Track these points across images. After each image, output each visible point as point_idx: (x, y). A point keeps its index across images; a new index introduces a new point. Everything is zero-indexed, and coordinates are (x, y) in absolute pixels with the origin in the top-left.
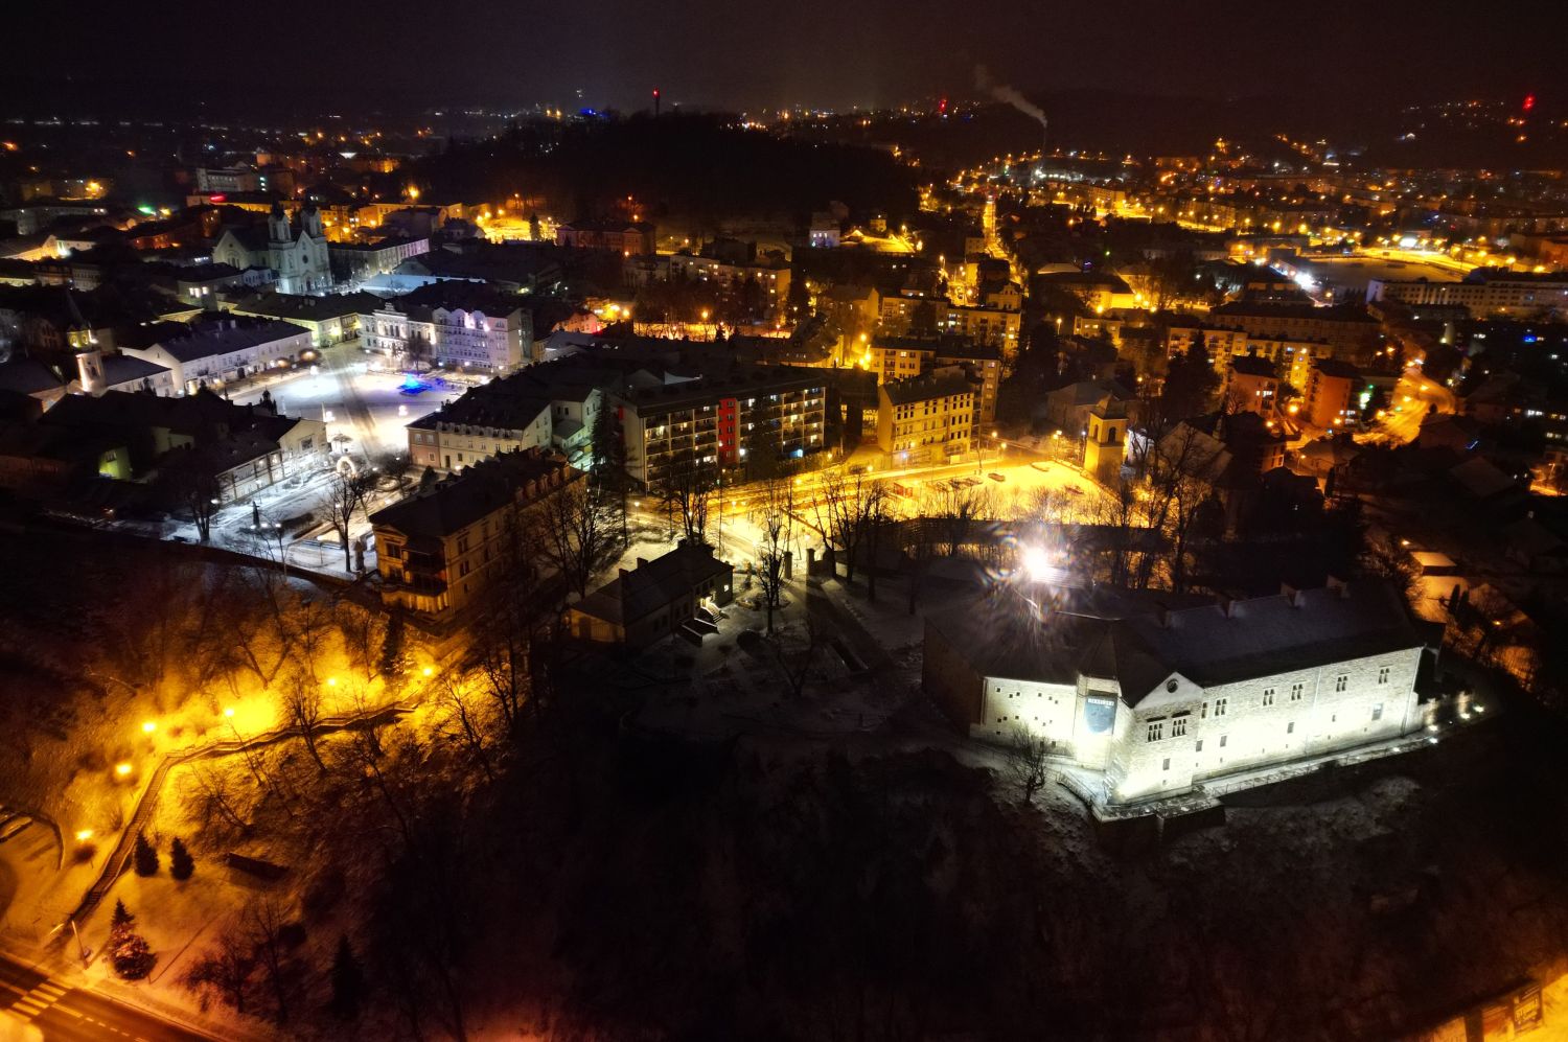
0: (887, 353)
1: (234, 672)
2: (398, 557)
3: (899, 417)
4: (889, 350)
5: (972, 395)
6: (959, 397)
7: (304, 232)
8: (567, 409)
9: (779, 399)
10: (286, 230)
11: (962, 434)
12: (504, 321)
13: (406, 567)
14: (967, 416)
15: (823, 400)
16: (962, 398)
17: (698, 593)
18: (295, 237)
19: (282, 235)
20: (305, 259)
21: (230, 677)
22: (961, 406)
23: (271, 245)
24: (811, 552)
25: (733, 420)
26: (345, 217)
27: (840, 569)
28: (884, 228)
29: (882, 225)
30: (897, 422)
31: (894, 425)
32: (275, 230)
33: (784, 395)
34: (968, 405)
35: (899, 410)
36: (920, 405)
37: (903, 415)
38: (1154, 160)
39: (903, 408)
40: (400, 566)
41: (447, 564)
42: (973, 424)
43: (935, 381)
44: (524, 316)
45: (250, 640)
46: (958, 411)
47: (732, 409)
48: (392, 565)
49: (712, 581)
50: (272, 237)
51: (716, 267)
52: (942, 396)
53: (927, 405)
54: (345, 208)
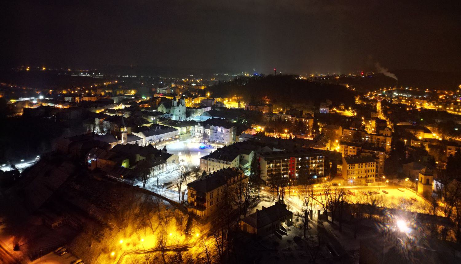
0: (345, 146)
1: (146, 228)
2: (193, 197)
3: (350, 168)
4: (346, 146)
5: (375, 163)
6: (370, 163)
7: (180, 104)
8: (244, 157)
9: (309, 159)
10: (176, 103)
11: (372, 176)
12: (229, 130)
13: (195, 201)
14: (374, 170)
15: (324, 160)
16: (372, 164)
17: (281, 220)
18: (178, 105)
19: (175, 105)
20: (180, 111)
21: (145, 229)
22: (371, 166)
23: (172, 107)
24: (319, 211)
25: (294, 164)
26: (191, 101)
27: (329, 218)
28: (344, 108)
29: (343, 107)
30: (349, 170)
31: (348, 171)
32: (173, 104)
33: (311, 158)
34: (374, 166)
35: (350, 166)
36: (357, 165)
37: (351, 168)
38: (437, 91)
39: (351, 165)
40: (194, 201)
41: (207, 201)
42: (376, 172)
43: (362, 157)
44: (234, 129)
45: (151, 218)
46: (370, 168)
47: (294, 161)
48: (191, 200)
49: (286, 217)
50: (172, 105)
51: (290, 117)
52: (364, 162)
53: (359, 165)
54: (191, 98)
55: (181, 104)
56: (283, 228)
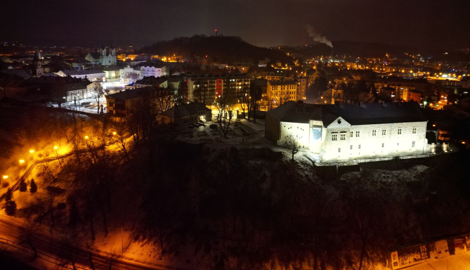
2: (112, 106)
3: (273, 90)
4: (273, 76)
5: (296, 86)
6: (292, 86)
8: (173, 85)
9: (235, 81)
13: (114, 109)
14: (295, 92)
15: (249, 83)
16: (293, 86)
17: (199, 114)
18: (107, 55)
19: (103, 54)
20: (110, 62)
22: (293, 88)
23: (100, 57)
24: (238, 111)
25: (221, 86)
27: (247, 117)
28: (281, 65)
30: (272, 91)
31: (271, 92)
33: (237, 80)
34: (295, 88)
35: (273, 87)
36: (279, 87)
37: (274, 89)
38: (367, 59)
39: (274, 87)
40: (112, 109)
41: (126, 108)
42: (297, 94)
43: (284, 80)
44: (166, 68)
46: (291, 90)
47: (220, 82)
50: (101, 54)
51: (227, 66)
52: (286, 85)
53: (282, 87)
54: (125, 55)
55: (111, 55)
56: (201, 121)
